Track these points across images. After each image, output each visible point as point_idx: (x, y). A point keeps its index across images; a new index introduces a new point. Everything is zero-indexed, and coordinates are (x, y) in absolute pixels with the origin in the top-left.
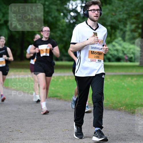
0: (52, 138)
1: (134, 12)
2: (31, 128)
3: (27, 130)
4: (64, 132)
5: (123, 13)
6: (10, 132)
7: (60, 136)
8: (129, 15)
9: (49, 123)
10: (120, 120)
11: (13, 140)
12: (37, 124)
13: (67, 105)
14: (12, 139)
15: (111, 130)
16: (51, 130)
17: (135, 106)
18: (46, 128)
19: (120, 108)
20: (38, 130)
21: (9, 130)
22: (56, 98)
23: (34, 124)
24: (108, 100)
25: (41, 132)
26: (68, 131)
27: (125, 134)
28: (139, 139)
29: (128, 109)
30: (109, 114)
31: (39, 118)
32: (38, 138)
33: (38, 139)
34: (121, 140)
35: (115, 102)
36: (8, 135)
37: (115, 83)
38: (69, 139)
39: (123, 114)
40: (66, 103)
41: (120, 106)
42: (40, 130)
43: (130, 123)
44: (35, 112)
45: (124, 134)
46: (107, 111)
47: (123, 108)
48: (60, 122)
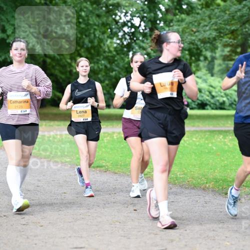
0: (92, 236)
1: (228, 27)
2: (57, 219)
3: (51, 222)
4: (112, 226)
5: (210, 29)
6: (24, 225)
7: (106, 232)
8: (220, 32)
9: (88, 210)
10: (205, 205)
11: (28, 238)
12: (68, 213)
13: (117, 180)
14: (26, 237)
15: (189, 221)
16: (91, 222)
17: (230, 182)
18: (83, 218)
19: (206, 186)
20: (70, 222)
21: (21, 223)
22: (98, 169)
23: (63, 213)
24: (186, 171)
25: (74, 225)
26: (119, 223)
27: (214, 229)
28: (236, 237)
29: (218, 188)
30: (186, 195)
31: (71, 203)
32: (69, 235)
33: (70, 237)
34: (206, 238)
35: (196, 175)
36: (20, 231)
37: (197, 143)
38: (120, 238)
39: (211, 195)
40: (115, 177)
41: (205, 182)
42: (72, 222)
43: (221, 210)
44: (65, 193)
45: (212, 229)
46: (183, 190)
47: (209, 186)
48: (106, 210)
